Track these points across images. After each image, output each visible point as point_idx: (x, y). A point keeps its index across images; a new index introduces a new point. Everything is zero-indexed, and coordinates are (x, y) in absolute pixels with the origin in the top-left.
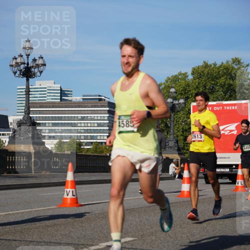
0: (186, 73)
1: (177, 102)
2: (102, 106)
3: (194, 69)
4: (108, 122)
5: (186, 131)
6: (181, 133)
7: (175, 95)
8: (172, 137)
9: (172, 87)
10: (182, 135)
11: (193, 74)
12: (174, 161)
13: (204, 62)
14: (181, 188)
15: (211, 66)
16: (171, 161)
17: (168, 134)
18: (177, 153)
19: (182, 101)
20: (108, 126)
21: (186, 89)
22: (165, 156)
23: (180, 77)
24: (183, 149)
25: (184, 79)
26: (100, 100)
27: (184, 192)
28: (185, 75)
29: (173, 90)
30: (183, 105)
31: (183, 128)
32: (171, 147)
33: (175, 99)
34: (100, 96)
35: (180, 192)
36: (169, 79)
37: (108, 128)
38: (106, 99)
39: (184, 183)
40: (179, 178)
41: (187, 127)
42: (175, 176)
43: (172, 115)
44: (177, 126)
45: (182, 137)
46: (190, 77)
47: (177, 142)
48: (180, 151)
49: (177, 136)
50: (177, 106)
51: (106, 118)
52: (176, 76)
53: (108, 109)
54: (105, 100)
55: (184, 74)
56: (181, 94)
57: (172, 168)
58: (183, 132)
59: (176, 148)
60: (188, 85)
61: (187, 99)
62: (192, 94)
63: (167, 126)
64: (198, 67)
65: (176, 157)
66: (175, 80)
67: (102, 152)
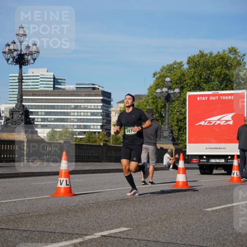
0: (182, 62)
1: (172, 92)
2: (96, 95)
3: (190, 58)
4: (101, 111)
5: (181, 121)
6: (176, 123)
7: (170, 84)
8: (166, 127)
9: (167, 77)
10: (176, 125)
11: (188, 63)
12: (169, 151)
13: (200, 51)
14: (176, 178)
15: (206, 55)
16: (165, 151)
17: (162, 124)
18: (172, 143)
19: (177, 90)
20: (102, 116)
21: (181, 79)
22: (159, 146)
23: (175, 66)
24: (178, 139)
25: (180, 69)
26: (94, 89)
27: (179, 182)
28: (181, 64)
29: (168, 79)
30: (179, 95)
31: (177, 119)
32: (165, 137)
33: (170, 88)
34: (93, 85)
35: (175, 182)
36: (164, 68)
37: (101, 117)
38: (100, 88)
39: (179, 173)
40: (173, 168)
41: (182, 117)
42: (169, 167)
43: (167, 104)
44: (172, 116)
45: (176, 127)
46: (186, 66)
47: (172, 132)
48: (174, 141)
49: (172, 126)
50: (172, 96)
51: (100, 107)
52: (171, 65)
53: (102, 98)
54: (98, 89)
55: (179, 63)
56: (177, 84)
57: (167, 158)
58: (177, 122)
59: (171, 139)
60: (183, 75)
61: (182, 88)
62: (187, 84)
63: (161, 116)
64: (194, 57)
65: (170, 147)
66: (170, 69)
67: (95, 142)
